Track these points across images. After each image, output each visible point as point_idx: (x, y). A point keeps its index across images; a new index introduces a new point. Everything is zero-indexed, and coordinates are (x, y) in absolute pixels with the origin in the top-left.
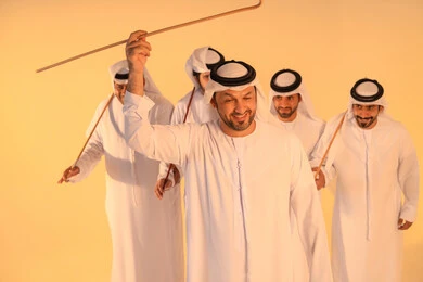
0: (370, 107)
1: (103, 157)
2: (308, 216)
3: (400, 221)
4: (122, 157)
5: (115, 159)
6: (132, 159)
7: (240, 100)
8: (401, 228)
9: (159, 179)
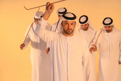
0: (109, 27)
1: (30, 42)
2: (88, 65)
3: (119, 62)
4: (36, 41)
5: (34, 42)
6: (39, 42)
7: (70, 25)
8: (119, 64)
9: (47, 48)
